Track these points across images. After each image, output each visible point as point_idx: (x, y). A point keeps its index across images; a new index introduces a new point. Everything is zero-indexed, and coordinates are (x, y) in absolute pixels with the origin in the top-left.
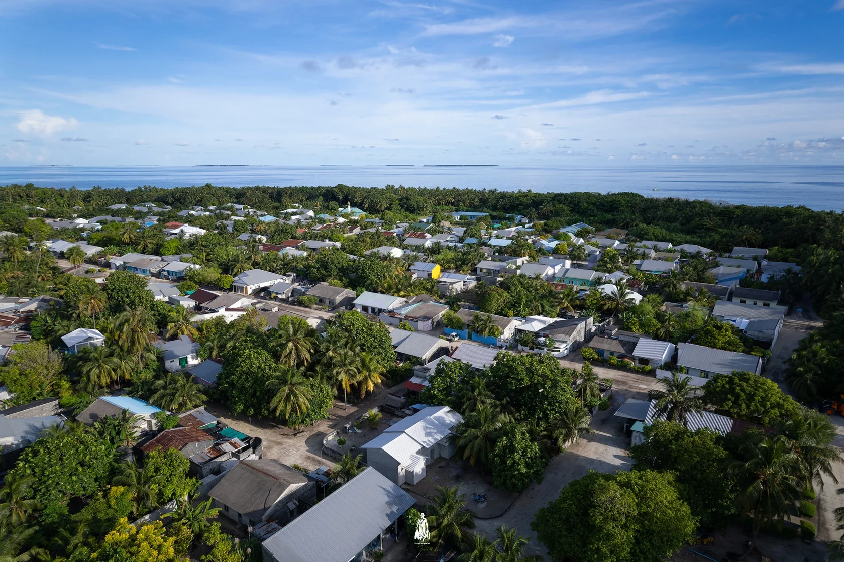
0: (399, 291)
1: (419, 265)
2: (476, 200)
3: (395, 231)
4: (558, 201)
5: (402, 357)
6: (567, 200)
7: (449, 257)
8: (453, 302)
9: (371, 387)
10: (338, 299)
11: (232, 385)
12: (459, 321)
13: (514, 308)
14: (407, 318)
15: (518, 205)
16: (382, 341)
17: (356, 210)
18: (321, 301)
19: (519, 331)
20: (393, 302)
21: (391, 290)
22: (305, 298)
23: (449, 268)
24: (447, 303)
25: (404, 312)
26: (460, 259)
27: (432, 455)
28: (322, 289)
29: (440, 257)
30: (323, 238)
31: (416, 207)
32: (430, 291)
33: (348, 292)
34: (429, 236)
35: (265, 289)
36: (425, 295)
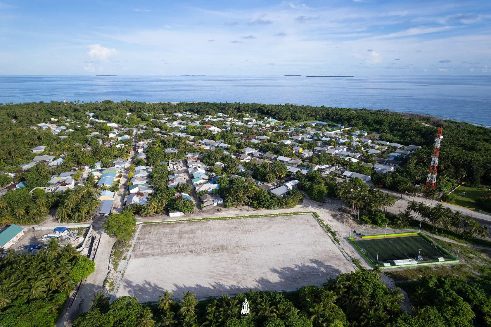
0: (289, 156)
1: (296, 148)
2: (325, 115)
3: (289, 132)
4: (359, 118)
5: (289, 172)
6: (362, 118)
7: (306, 145)
8: (304, 160)
9: (283, 176)
10: (272, 158)
11: (257, 174)
12: (304, 165)
13: (319, 162)
14: (291, 163)
15: (342, 119)
16: (285, 168)
17: (273, 120)
18: (268, 158)
19: (319, 168)
20: (287, 159)
21: (287, 156)
22: (264, 157)
23: (305, 149)
24: (302, 160)
25: (290, 162)
26: (309, 146)
27: (293, 186)
28: (268, 154)
29: (303, 145)
30: (263, 135)
31: (298, 118)
32: (298, 156)
33: (275, 156)
34: (301, 134)
35: (251, 153)
36: (296, 158)
